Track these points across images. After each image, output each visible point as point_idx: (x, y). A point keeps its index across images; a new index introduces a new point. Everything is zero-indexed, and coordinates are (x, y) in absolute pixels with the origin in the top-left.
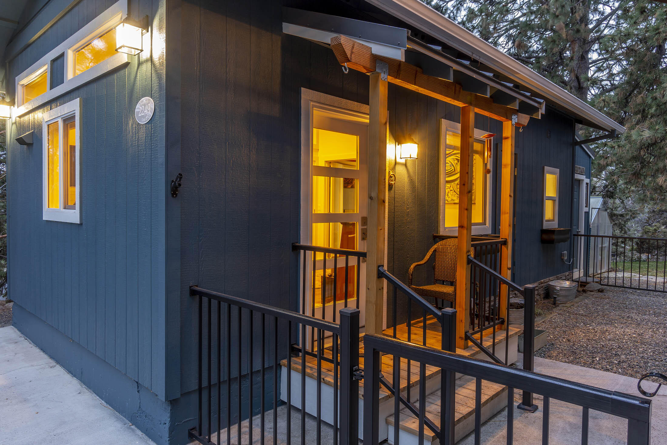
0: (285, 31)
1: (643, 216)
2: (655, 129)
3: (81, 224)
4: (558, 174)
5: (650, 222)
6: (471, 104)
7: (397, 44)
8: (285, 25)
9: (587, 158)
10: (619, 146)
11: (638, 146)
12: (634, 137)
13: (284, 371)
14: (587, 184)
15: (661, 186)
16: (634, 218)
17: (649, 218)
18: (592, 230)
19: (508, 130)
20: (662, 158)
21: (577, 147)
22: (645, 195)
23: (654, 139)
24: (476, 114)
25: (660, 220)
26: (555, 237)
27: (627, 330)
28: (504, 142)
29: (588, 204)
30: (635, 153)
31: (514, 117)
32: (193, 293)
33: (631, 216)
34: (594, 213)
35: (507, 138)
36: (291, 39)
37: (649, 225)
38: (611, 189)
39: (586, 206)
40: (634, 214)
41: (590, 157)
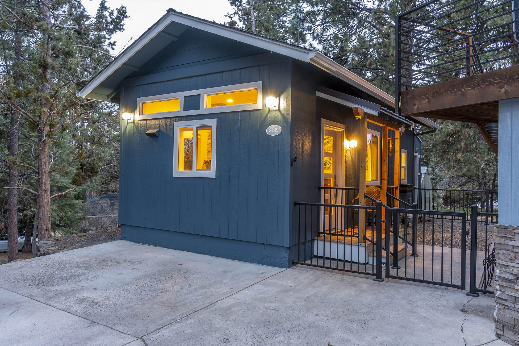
0: (317, 95)
1: (446, 180)
2: (455, 125)
3: (216, 178)
4: (407, 153)
5: (451, 184)
6: (387, 126)
7: (376, 110)
8: (317, 92)
9: (419, 142)
10: (435, 135)
11: (446, 134)
12: (444, 129)
13: (316, 242)
14: (419, 158)
15: (459, 160)
16: (441, 181)
17: (450, 182)
18: (422, 186)
19: (397, 135)
20: (459, 142)
21: (415, 137)
22: (450, 165)
23: (455, 131)
24: (389, 129)
25: (457, 183)
26: (407, 189)
27: (447, 235)
28: (396, 140)
29: (419, 171)
30: (444, 139)
31: (400, 129)
32: (295, 204)
33: (439, 179)
34: (423, 176)
35: (397, 139)
36: (319, 98)
37: (450, 187)
38: (426, 160)
39: (419, 172)
40: (441, 178)
41: (420, 142)
